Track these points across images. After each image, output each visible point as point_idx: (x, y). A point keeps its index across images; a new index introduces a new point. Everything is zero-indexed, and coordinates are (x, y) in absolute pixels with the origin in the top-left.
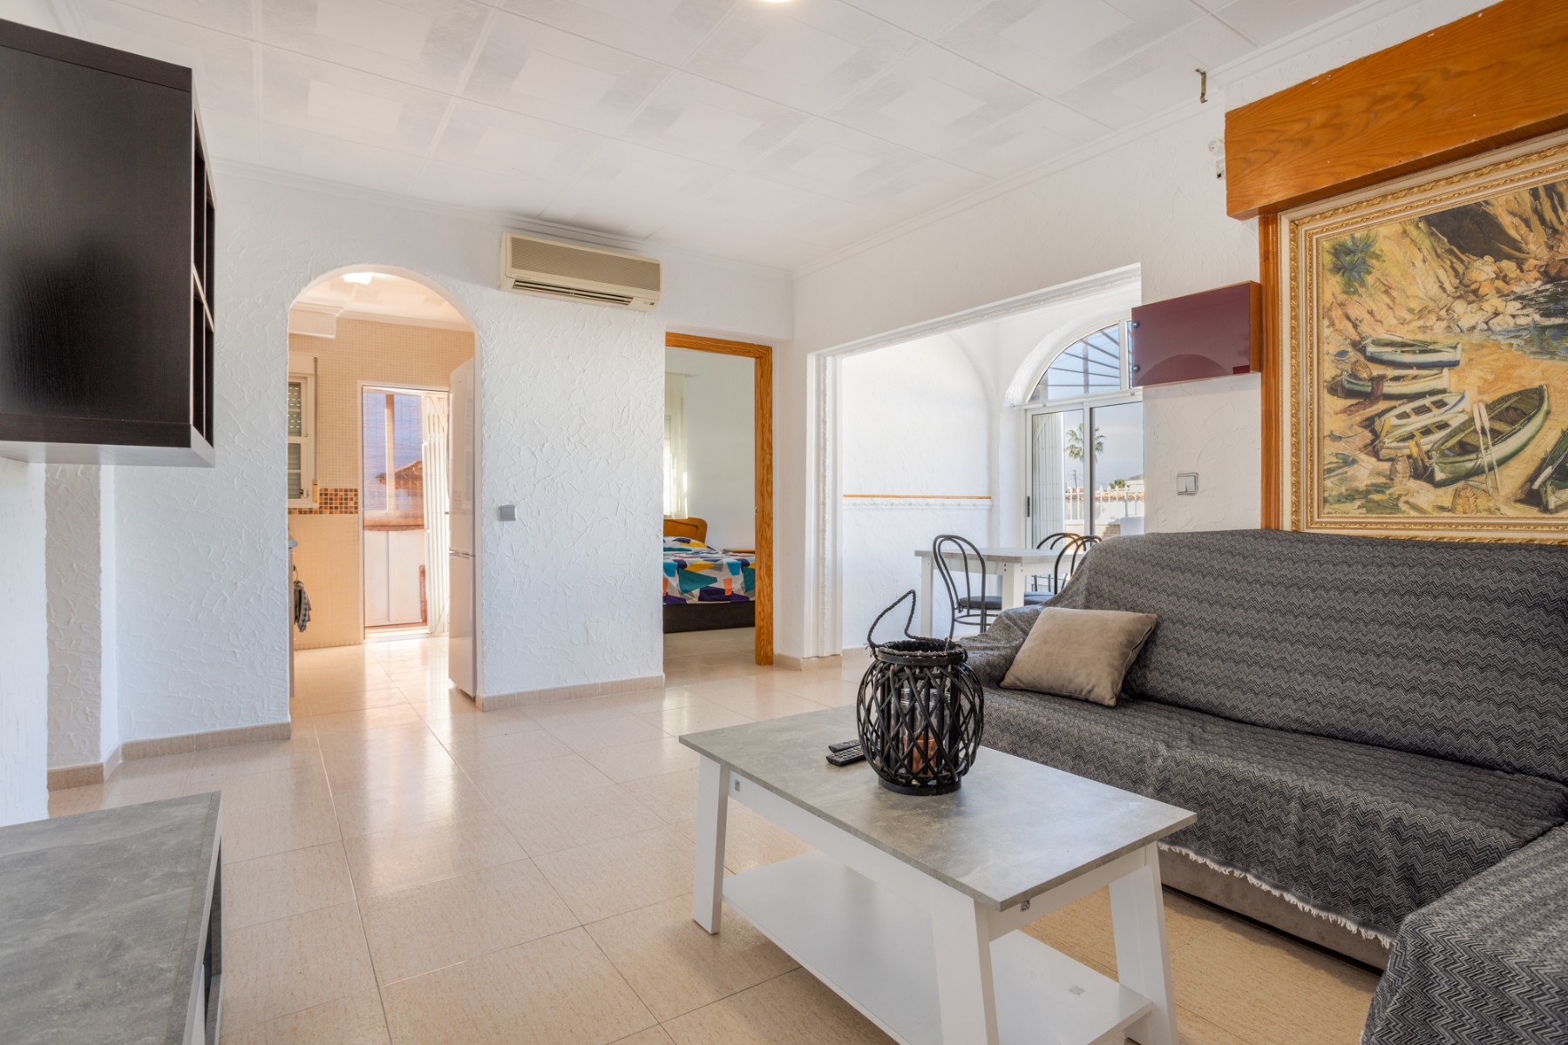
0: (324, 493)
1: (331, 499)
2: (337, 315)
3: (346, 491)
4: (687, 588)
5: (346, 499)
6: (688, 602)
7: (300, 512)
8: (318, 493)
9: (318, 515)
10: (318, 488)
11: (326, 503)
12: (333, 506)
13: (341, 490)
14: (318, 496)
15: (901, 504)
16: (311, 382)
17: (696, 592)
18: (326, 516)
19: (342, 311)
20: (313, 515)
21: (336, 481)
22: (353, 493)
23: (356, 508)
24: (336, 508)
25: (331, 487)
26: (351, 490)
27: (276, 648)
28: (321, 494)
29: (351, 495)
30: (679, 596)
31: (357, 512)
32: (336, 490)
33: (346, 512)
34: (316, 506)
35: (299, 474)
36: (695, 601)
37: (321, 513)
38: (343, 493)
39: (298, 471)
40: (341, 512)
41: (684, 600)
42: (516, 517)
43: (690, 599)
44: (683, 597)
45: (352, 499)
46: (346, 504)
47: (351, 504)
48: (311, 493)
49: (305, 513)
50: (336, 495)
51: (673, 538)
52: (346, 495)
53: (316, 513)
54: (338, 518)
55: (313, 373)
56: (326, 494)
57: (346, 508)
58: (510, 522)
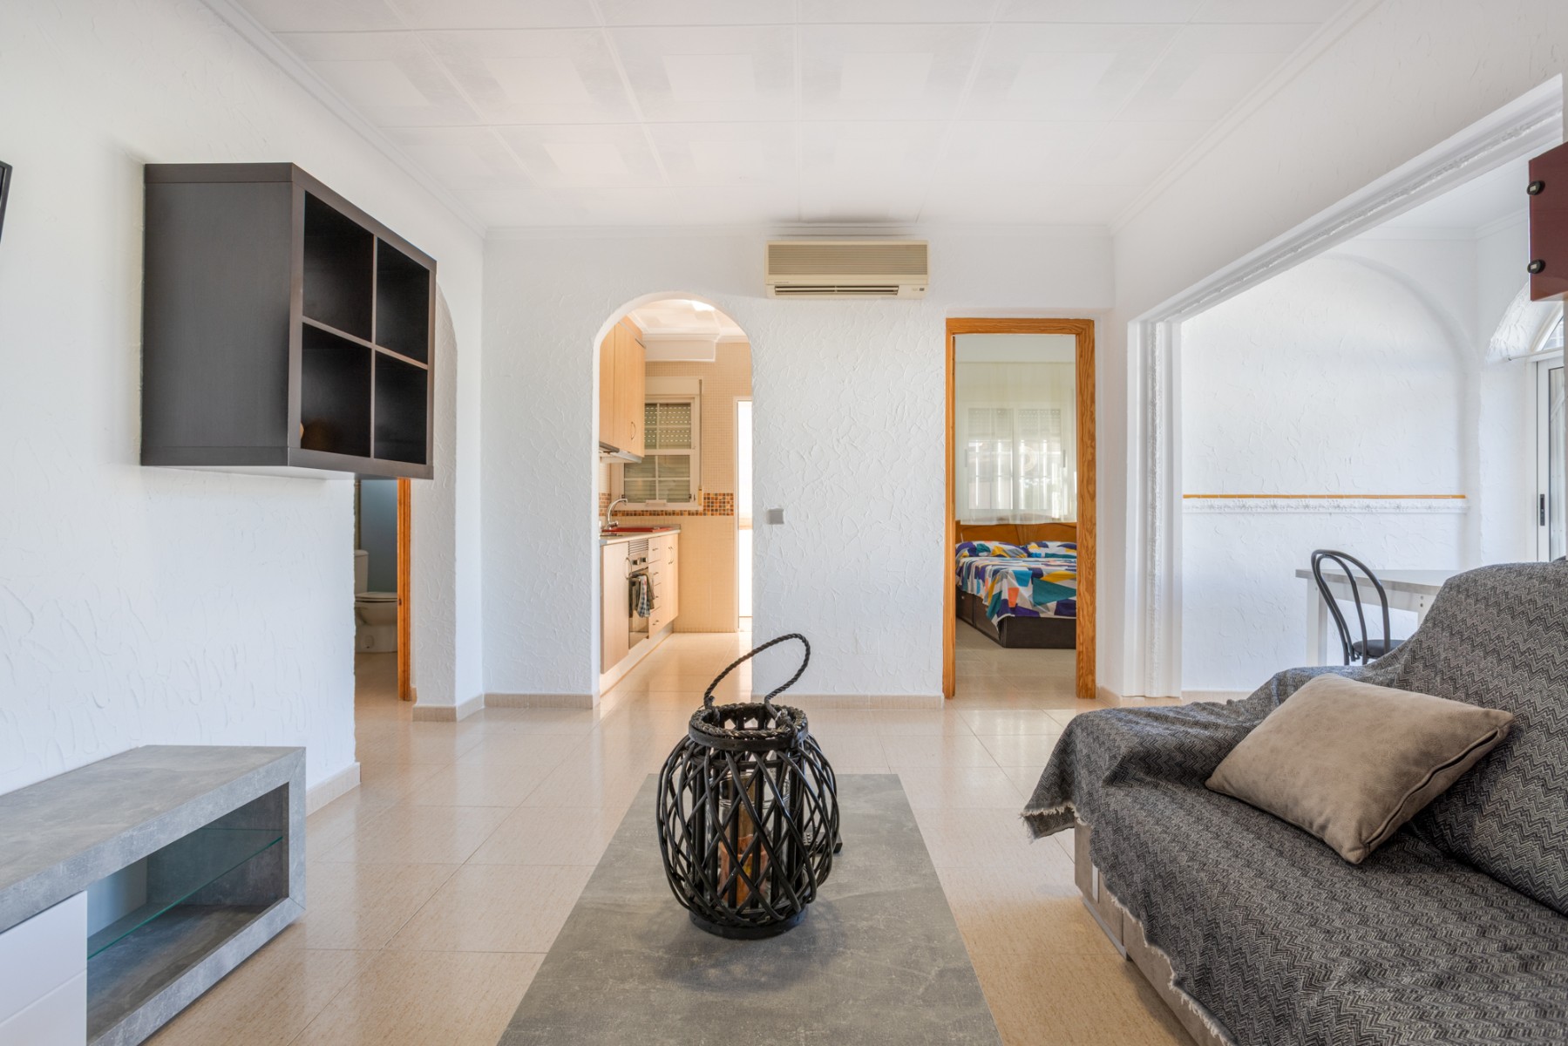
0: (707, 497)
1: (712, 503)
2: (716, 341)
3: (724, 495)
4: (1041, 599)
5: (724, 503)
6: (1042, 615)
7: (689, 514)
8: (703, 497)
9: (703, 517)
10: (703, 492)
11: (709, 506)
12: (714, 508)
13: (720, 495)
14: (703, 500)
15: (1288, 506)
16: (697, 401)
17: (1053, 605)
18: (709, 517)
19: (718, 337)
20: (699, 517)
21: (714, 489)
22: (729, 497)
23: (732, 510)
24: (716, 510)
25: (712, 492)
26: (728, 494)
27: (583, 630)
28: (705, 499)
29: (728, 498)
30: (1031, 608)
31: (732, 514)
32: (716, 494)
33: (724, 514)
34: (701, 509)
35: (689, 481)
36: (1051, 614)
37: (705, 514)
38: (721, 497)
39: (688, 479)
40: (720, 514)
41: (1037, 613)
42: (785, 520)
43: (1043, 612)
44: (1035, 609)
45: (728, 502)
46: (724, 507)
47: (728, 507)
48: (697, 497)
49: (693, 514)
50: (716, 499)
51: (1059, 543)
52: (724, 499)
53: (701, 514)
54: (717, 518)
55: (698, 393)
56: (709, 499)
57: (724, 510)
58: (779, 525)
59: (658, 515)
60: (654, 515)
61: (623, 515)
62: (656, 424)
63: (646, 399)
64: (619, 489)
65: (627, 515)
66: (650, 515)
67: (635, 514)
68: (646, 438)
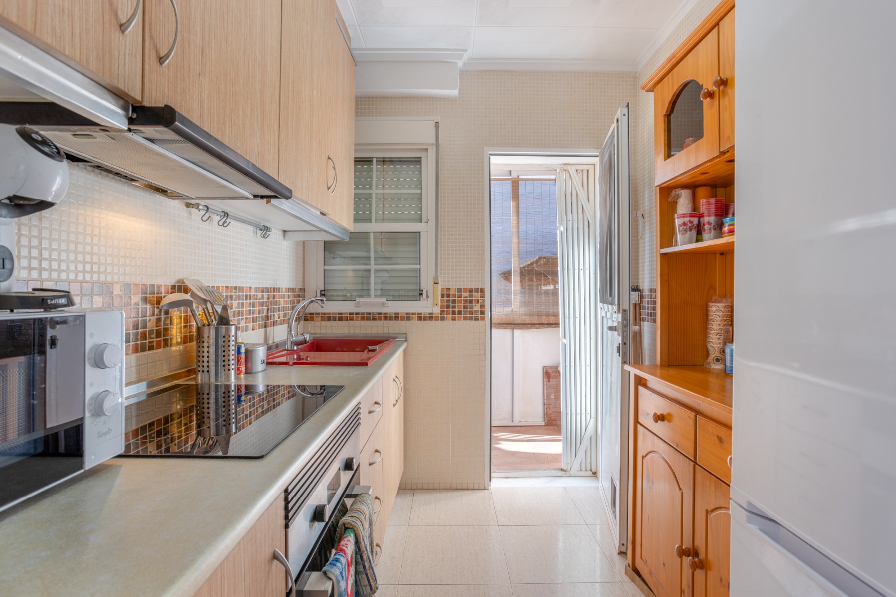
0: (446, 293)
1: (454, 302)
2: (460, 64)
3: (471, 290)
5: (471, 302)
7: (420, 318)
8: (440, 293)
9: (440, 322)
10: (439, 287)
11: (448, 307)
12: (457, 310)
13: (465, 290)
14: (440, 299)
16: (432, 153)
18: (448, 323)
19: (466, 56)
20: (433, 322)
22: (479, 294)
23: (482, 313)
24: (460, 313)
25: (454, 285)
26: (477, 290)
28: (442, 296)
29: (476, 295)
31: (483, 319)
32: (459, 290)
33: (471, 319)
34: (437, 311)
35: (419, 270)
37: (442, 319)
38: (467, 294)
39: (418, 267)
40: (465, 319)
45: (478, 302)
46: (471, 307)
47: (477, 308)
48: (430, 294)
49: (425, 319)
50: (460, 297)
52: (471, 296)
53: (437, 319)
54: (461, 325)
55: (434, 141)
56: (448, 296)
57: (471, 313)
59: (374, 319)
60: (368, 319)
61: (323, 319)
62: (371, 187)
63: (356, 151)
64: (315, 283)
65: (329, 319)
66: (363, 319)
67: (340, 318)
68: (356, 210)
